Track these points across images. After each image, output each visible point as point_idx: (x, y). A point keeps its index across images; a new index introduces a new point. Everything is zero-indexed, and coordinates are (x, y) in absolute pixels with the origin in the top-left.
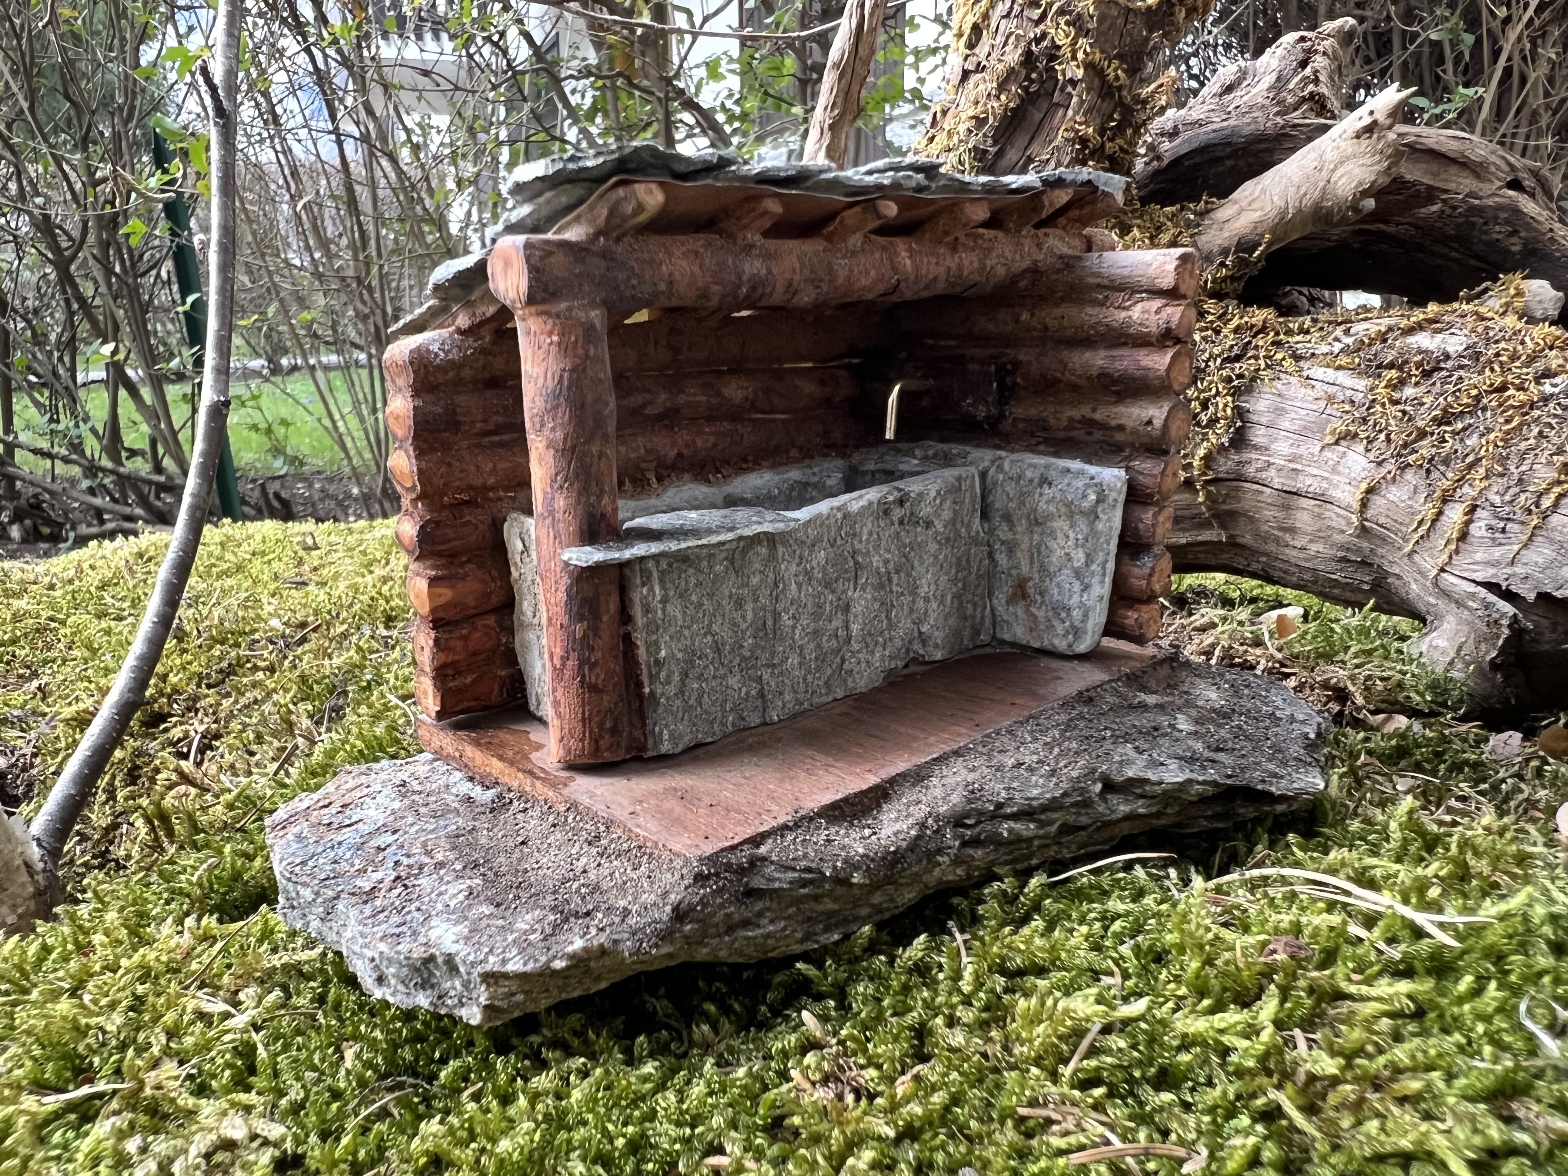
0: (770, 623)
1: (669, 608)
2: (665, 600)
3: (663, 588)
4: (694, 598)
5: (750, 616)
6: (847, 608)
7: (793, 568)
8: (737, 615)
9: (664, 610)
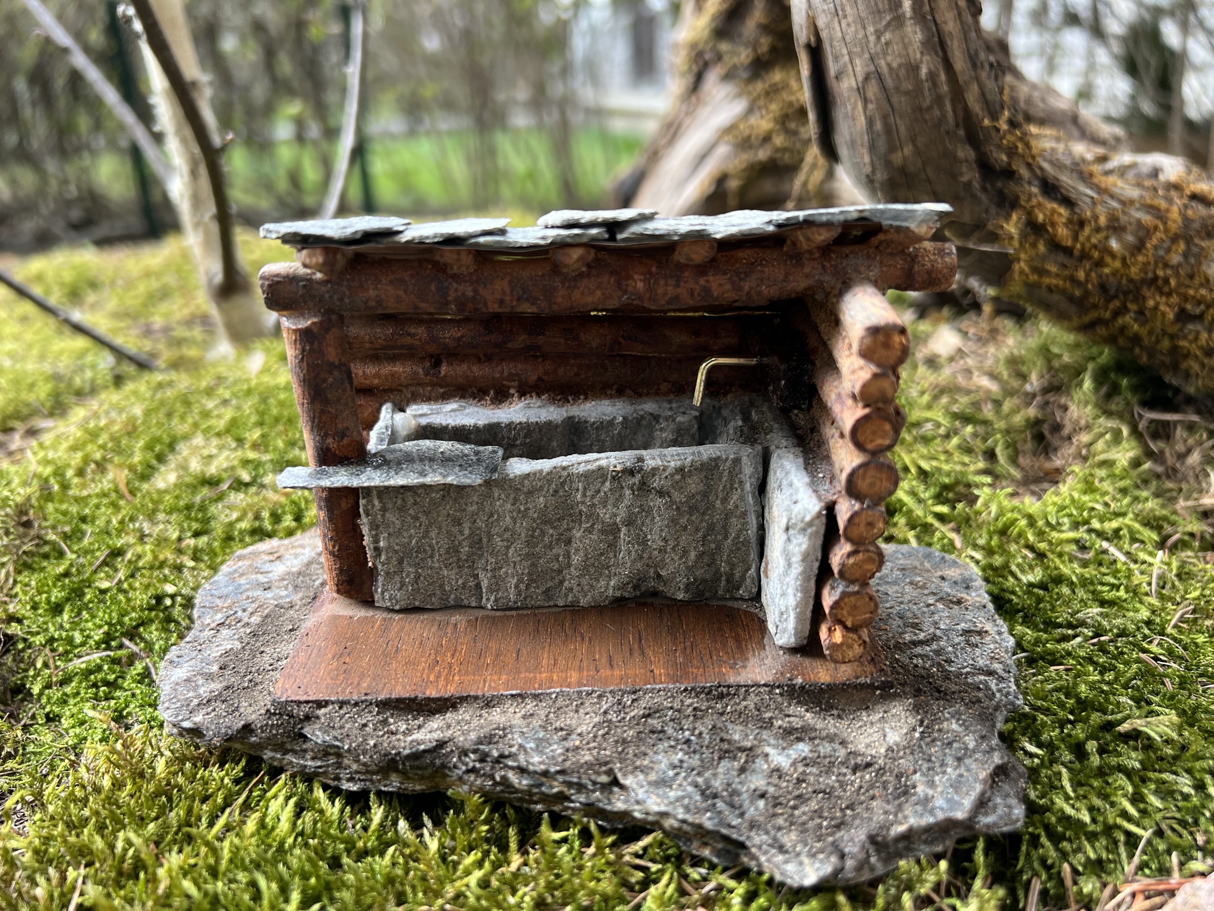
0: (485, 540)
1: (387, 515)
2: (384, 510)
3: (381, 502)
4: (411, 511)
5: (467, 532)
6: (569, 542)
7: (508, 506)
8: (455, 530)
9: (383, 516)
